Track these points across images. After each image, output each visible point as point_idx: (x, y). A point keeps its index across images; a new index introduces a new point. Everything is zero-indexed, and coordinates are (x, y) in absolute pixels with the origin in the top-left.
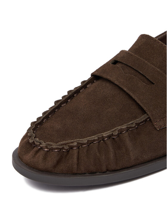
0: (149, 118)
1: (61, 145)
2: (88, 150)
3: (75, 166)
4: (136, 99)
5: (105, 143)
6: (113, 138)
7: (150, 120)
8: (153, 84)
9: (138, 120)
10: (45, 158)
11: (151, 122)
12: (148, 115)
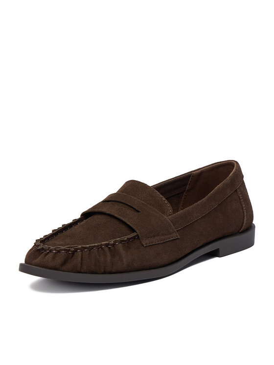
0: (138, 235)
1: (68, 247)
2: (89, 254)
3: (79, 265)
4: (126, 221)
5: (103, 250)
6: (109, 248)
7: (139, 237)
8: (139, 212)
9: (129, 236)
10: (54, 258)
11: (139, 239)
12: (136, 232)
